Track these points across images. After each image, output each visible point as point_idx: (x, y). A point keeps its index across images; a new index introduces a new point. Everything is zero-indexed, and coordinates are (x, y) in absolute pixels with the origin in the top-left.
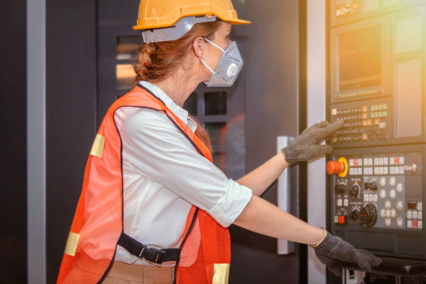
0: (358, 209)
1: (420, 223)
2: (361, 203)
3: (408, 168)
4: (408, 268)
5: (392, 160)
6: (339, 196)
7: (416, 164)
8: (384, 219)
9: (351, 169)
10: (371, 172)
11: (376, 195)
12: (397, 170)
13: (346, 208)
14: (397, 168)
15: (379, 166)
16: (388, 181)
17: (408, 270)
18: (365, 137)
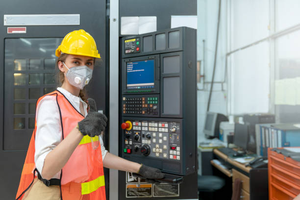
0: (138, 146)
1: (178, 157)
2: (140, 144)
5: (160, 125)
6: (126, 139)
8: (155, 153)
9: (134, 127)
10: (147, 130)
11: (150, 141)
12: (163, 130)
13: (131, 145)
15: (152, 127)
18: (143, 112)
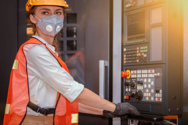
0: (135, 93)
1: (161, 99)
2: (136, 90)
3: (156, 75)
4: (155, 119)
5: (149, 71)
6: (127, 87)
7: (159, 73)
8: (145, 97)
9: (132, 75)
10: (140, 77)
11: (142, 87)
12: (151, 76)
13: (129, 92)
14: (151, 75)
15: (144, 74)
16: (147, 81)
17: (155, 120)
18: (138, 61)
